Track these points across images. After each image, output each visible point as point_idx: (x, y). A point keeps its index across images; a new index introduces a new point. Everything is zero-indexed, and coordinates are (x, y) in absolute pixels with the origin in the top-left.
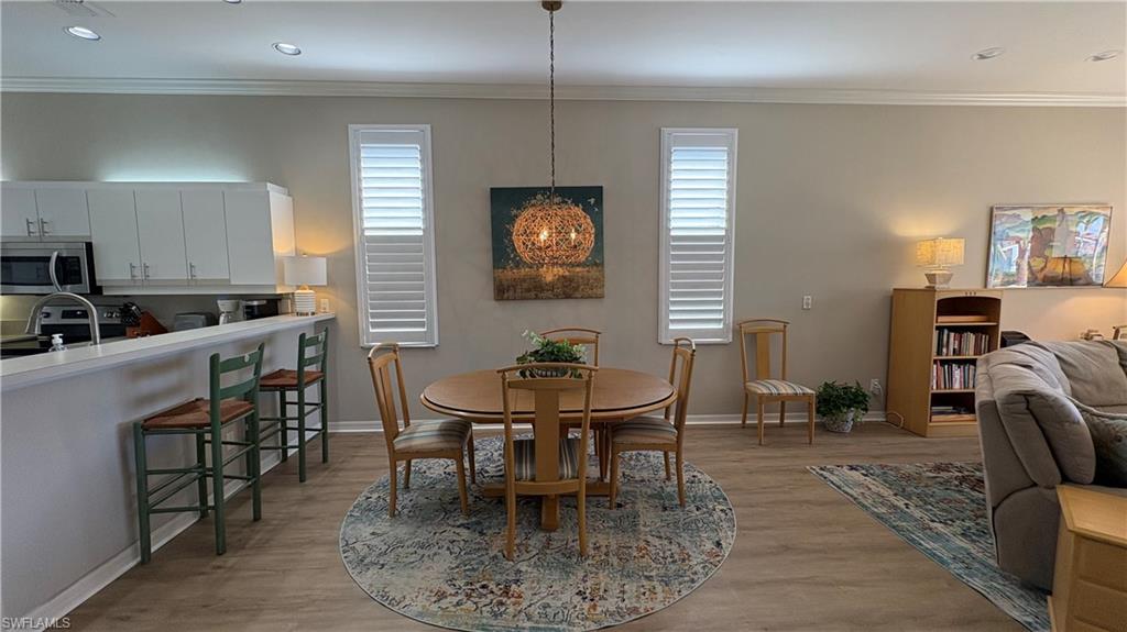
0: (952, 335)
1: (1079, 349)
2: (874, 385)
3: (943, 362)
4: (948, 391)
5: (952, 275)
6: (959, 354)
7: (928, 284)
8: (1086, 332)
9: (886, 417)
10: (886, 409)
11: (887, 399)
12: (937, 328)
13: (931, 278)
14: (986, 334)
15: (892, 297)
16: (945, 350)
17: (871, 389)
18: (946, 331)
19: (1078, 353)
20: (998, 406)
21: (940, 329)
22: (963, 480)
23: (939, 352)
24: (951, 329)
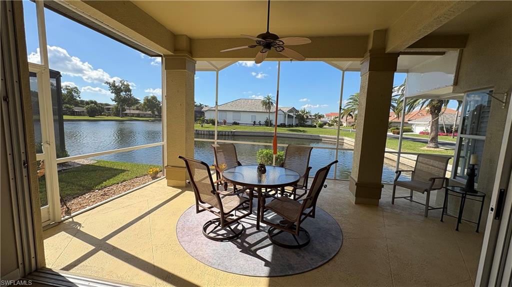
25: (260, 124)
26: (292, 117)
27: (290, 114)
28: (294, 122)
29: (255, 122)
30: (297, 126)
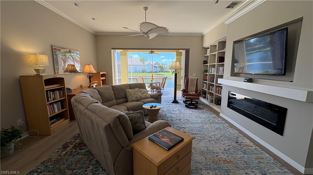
0: (51, 92)
1: (91, 91)
2: (20, 122)
3: (50, 104)
4: (54, 114)
5: (45, 69)
6: (55, 100)
7: (36, 73)
8: (80, 85)
9: (29, 133)
10: (28, 130)
11: (28, 126)
12: (46, 91)
13: (37, 70)
14: (62, 90)
15: (19, 80)
16: (50, 99)
17: (19, 125)
18: (49, 92)
19: (91, 92)
20: (111, 125)
21: (47, 91)
22: (75, 147)
23: (48, 101)
24: (50, 91)
25: (139, 72)
26: (157, 67)
27: (155, 65)
28: (158, 69)
29: (136, 71)
30: (159, 72)
